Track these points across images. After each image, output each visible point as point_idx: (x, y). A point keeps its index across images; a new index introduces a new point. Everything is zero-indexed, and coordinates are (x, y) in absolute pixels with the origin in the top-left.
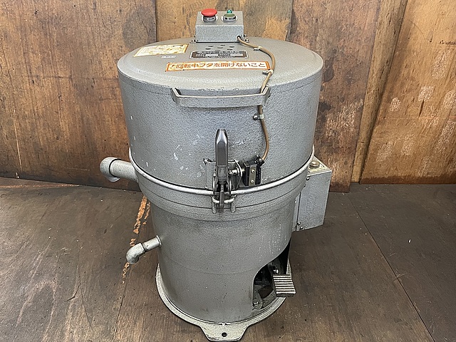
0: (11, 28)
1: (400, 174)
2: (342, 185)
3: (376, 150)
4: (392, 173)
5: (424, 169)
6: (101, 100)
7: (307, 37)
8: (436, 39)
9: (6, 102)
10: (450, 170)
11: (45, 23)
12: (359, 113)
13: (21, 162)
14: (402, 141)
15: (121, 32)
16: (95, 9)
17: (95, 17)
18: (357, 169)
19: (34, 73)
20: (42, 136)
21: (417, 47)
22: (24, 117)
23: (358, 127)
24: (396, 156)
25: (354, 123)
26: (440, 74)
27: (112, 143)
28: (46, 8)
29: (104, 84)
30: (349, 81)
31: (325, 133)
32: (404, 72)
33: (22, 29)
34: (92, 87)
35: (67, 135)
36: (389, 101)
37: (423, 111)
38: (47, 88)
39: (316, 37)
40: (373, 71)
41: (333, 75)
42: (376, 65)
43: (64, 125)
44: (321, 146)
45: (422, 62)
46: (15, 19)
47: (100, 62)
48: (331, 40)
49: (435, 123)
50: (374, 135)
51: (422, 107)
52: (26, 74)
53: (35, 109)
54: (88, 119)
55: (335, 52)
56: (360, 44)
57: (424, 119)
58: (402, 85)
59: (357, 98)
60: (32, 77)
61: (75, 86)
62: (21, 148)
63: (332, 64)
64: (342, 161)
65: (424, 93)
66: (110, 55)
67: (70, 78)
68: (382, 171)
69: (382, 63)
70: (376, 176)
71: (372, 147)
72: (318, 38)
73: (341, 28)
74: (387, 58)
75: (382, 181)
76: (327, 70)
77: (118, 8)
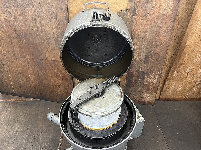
0: (4, 37)
1: (176, 97)
2: (151, 103)
3: (166, 89)
4: (173, 97)
5: (187, 96)
6: (47, 68)
7: (137, 45)
8: (197, 50)
9: (5, 66)
10: (198, 96)
11: (19, 35)
12: (159, 76)
13: (13, 90)
14: (178, 86)
15: (54, 42)
16: (42, 32)
17: (42, 35)
18: (158, 94)
19: (16, 55)
20: (22, 80)
21: (187, 53)
22: (14, 72)
23: (159, 81)
24: (175, 91)
25: (157, 80)
26: (197, 63)
27: (52, 85)
28: (20, 29)
29: (47, 62)
30: (156, 64)
31: (144, 83)
32: (181, 62)
33: (9, 37)
34: (42, 63)
35: (32, 80)
36: (173, 72)
37: (188, 76)
38: (22, 61)
39: (142, 45)
40: (167, 58)
41: (149, 61)
42: (169, 56)
43: (31, 77)
44: (142, 88)
45: (189, 59)
46: (6, 33)
47: (45, 53)
48: (148, 47)
49: (193, 80)
50: (166, 84)
51: (188, 74)
52: (13, 56)
53: (18, 69)
54: (41, 75)
55: (150, 52)
56: (161, 49)
57: (189, 78)
58: (179, 66)
59: (159, 70)
60: (15, 57)
61: (35, 62)
62: (13, 84)
63: (148, 57)
64: (151, 94)
65: (189, 69)
66: (49, 51)
67: (32, 58)
68: (169, 96)
69: (171, 55)
70: (166, 98)
71: (164, 88)
72: (142, 46)
73: (153, 42)
74: (174, 53)
75: (168, 100)
76: (146, 59)
77: (52, 32)
